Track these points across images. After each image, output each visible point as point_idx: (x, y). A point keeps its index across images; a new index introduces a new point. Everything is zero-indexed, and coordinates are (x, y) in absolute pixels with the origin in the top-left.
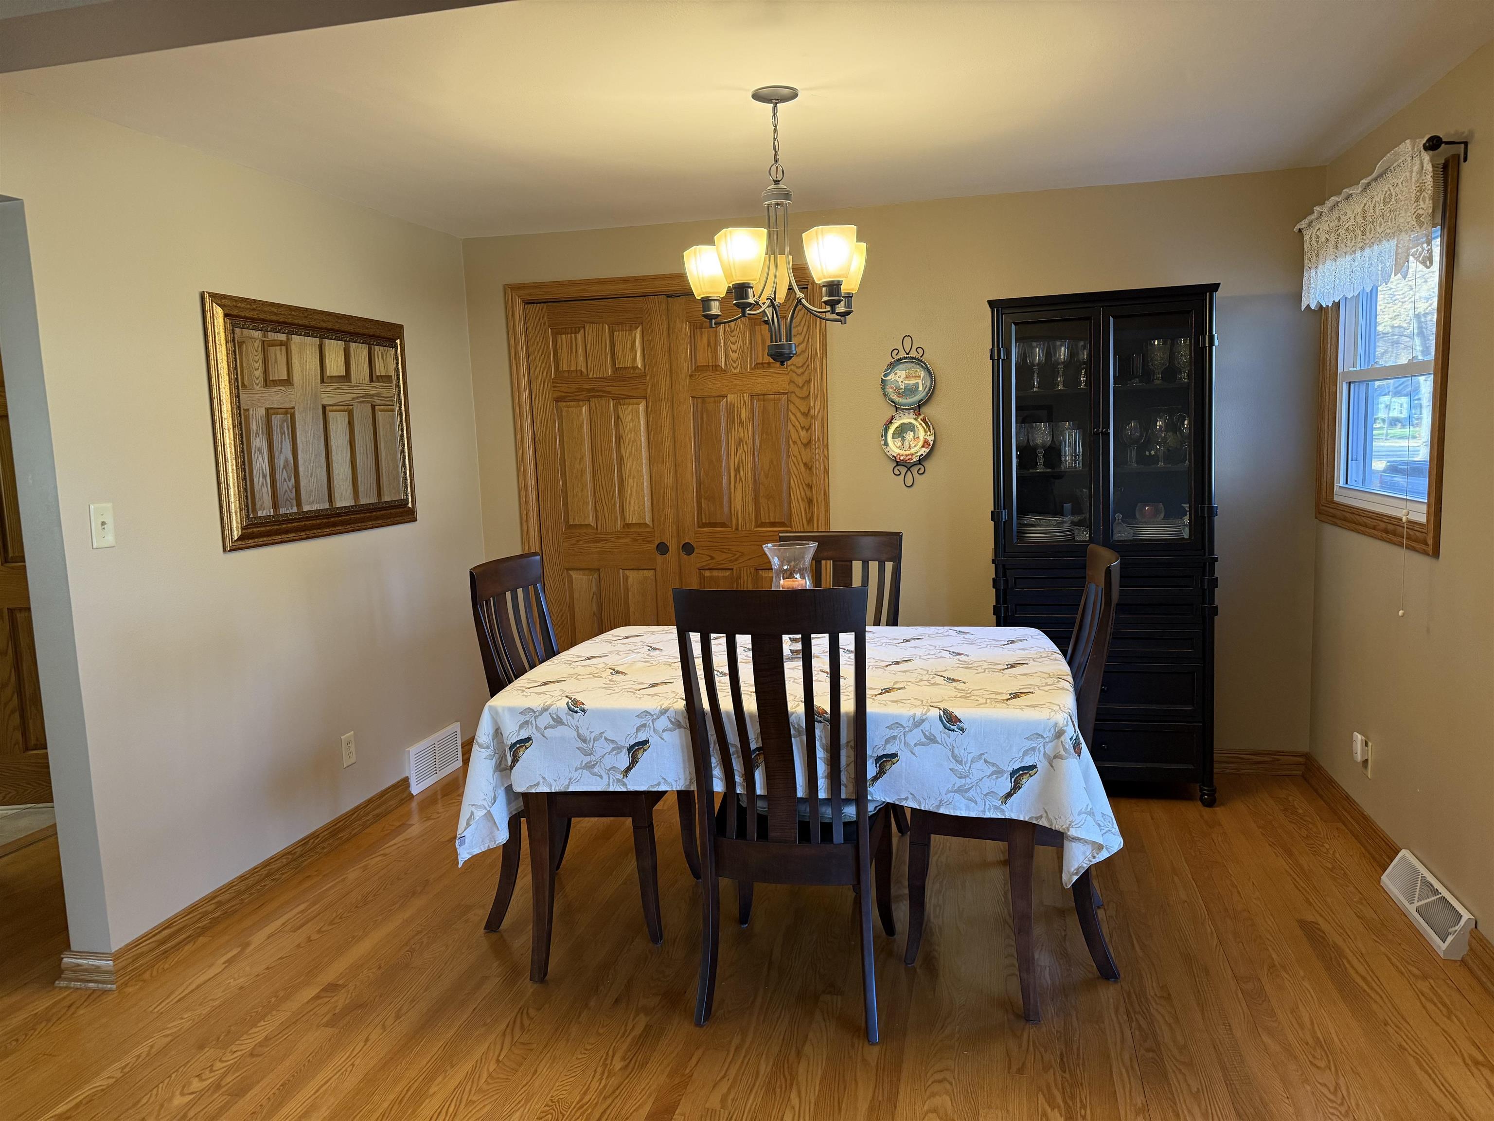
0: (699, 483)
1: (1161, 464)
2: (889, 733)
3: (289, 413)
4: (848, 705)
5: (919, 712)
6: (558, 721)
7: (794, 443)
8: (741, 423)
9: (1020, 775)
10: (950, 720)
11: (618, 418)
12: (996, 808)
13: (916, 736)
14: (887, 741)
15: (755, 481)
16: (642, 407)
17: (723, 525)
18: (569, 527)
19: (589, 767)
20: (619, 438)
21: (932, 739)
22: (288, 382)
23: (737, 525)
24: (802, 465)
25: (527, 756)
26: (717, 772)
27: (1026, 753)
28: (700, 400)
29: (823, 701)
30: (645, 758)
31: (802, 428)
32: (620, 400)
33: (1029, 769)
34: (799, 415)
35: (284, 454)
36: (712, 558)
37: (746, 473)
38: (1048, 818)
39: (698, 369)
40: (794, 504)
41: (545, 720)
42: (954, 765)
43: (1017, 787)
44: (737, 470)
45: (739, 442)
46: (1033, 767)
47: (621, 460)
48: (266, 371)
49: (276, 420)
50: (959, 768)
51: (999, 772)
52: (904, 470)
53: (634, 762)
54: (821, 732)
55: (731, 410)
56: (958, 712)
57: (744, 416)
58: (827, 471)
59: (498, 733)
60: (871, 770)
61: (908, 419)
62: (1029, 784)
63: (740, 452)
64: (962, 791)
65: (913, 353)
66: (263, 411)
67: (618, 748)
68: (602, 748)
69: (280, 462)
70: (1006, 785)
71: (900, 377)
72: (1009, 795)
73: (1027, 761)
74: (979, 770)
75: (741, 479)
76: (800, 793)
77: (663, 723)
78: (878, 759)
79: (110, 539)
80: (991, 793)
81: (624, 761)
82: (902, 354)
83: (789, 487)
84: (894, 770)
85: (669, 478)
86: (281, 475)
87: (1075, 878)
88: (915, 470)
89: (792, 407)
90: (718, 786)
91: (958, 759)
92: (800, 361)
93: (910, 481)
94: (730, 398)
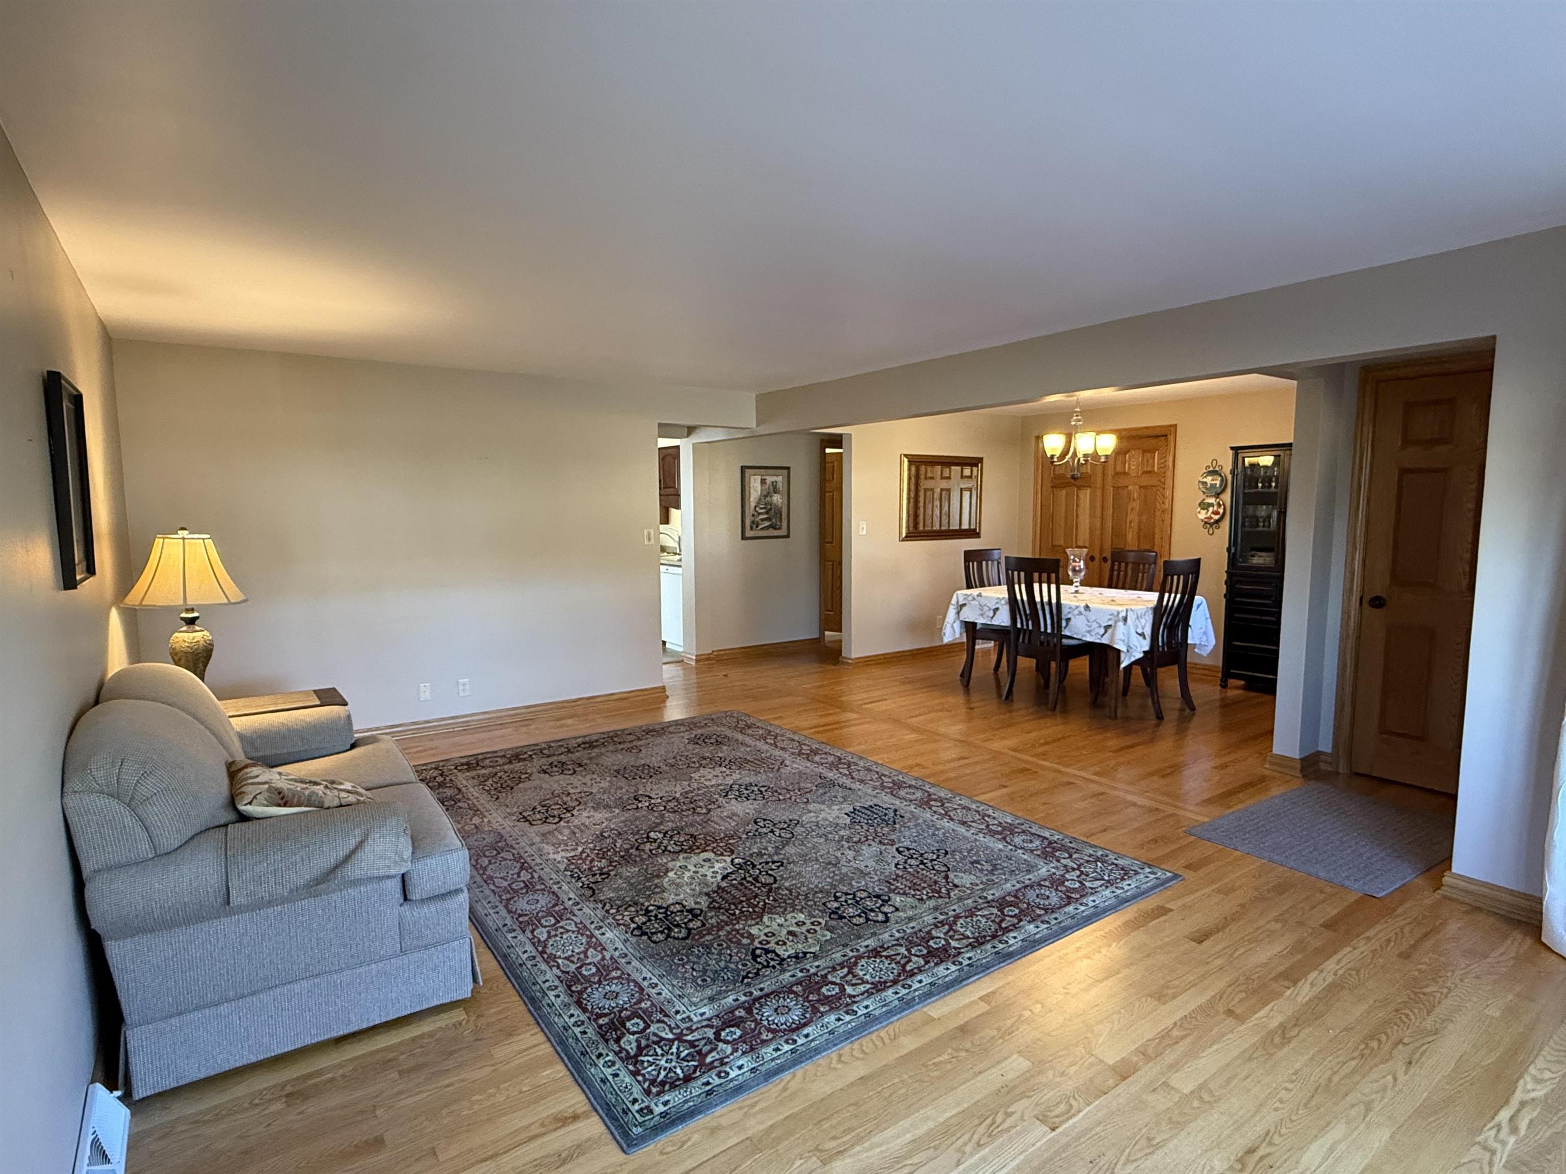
0: (1113, 528)
3: (949, 490)
4: (1054, 601)
5: (1077, 604)
6: (974, 599)
7: (1158, 510)
8: (1134, 499)
9: (1107, 627)
10: (1087, 607)
11: (1078, 496)
12: (1100, 639)
13: (1076, 612)
15: (1139, 529)
16: (1088, 491)
18: (1054, 546)
19: (982, 615)
20: (1078, 505)
21: (1080, 613)
22: (949, 478)
24: (1161, 522)
25: (964, 609)
26: (1019, 621)
28: (1116, 488)
30: (998, 613)
31: (1163, 503)
32: (1079, 488)
33: (1109, 626)
34: (1161, 496)
35: (946, 508)
37: (1135, 524)
38: (1111, 643)
39: (1117, 474)
41: (970, 598)
42: (1087, 623)
43: (1106, 632)
44: (1130, 522)
45: (1132, 509)
46: (1111, 625)
47: (1077, 515)
48: (942, 473)
49: (944, 493)
50: (1089, 624)
51: (1100, 627)
52: (1208, 526)
53: (995, 614)
54: (1047, 608)
55: (1129, 493)
56: (1090, 605)
57: (1135, 496)
58: (1172, 524)
59: (958, 602)
60: (1064, 623)
61: (1212, 500)
62: (1110, 631)
63: (1132, 514)
64: (1089, 632)
65: (1217, 469)
66: (939, 490)
67: (990, 609)
68: (986, 609)
69: (943, 512)
70: (1102, 631)
71: (1209, 480)
72: (1103, 635)
73: (1109, 623)
74: (1095, 625)
75: (1132, 527)
77: (1003, 602)
78: (1066, 620)
79: (864, 532)
80: (1098, 634)
81: (991, 614)
82: (1211, 469)
83: (1154, 531)
84: (1071, 623)
85: (1098, 524)
86: (944, 517)
88: (1212, 526)
89: (1158, 493)
90: (1019, 625)
91: (1088, 621)
92: (1162, 470)
93: (1211, 532)
94: (1130, 487)
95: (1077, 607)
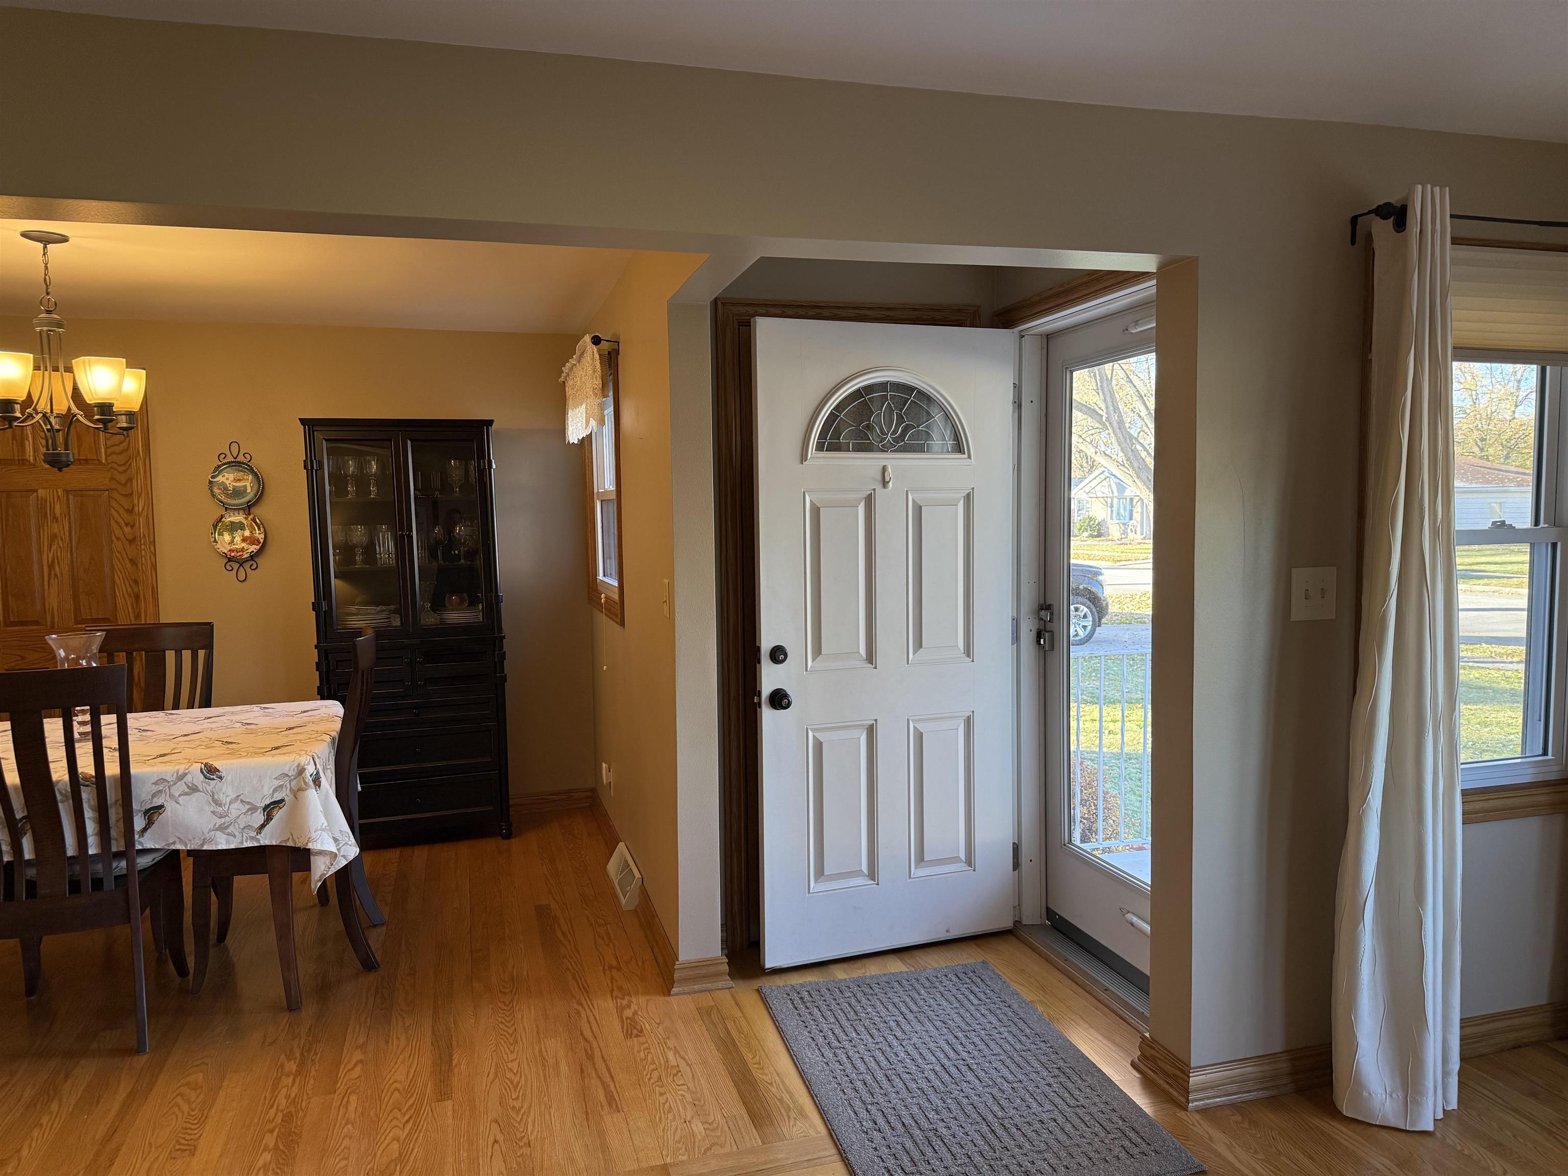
1: (462, 561)
2: (155, 788)
4: (112, 768)
5: (181, 768)
7: (118, 539)
8: (55, 519)
9: (270, 809)
10: (210, 771)
12: (252, 838)
13: (181, 787)
14: (154, 796)
15: (73, 578)
17: (36, 623)
21: (194, 789)
23: (53, 622)
24: (127, 561)
27: (275, 791)
29: (86, 765)
31: (127, 525)
33: (278, 803)
34: (122, 511)
36: (23, 658)
37: (63, 569)
38: (294, 841)
40: (120, 602)
42: (213, 807)
43: (269, 819)
44: (51, 567)
45: (53, 538)
46: (282, 801)
50: (219, 809)
51: (253, 809)
52: (236, 566)
54: (88, 796)
55: (42, 505)
57: (58, 510)
58: (154, 567)
60: (139, 823)
61: (238, 518)
62: (279, 815)
63: (54, 548)
64: (222, 828)
65: (241, 458)
70: (260, 818)
71: (228, 478)
72: (263, 826)
73: (277, 797)
74: (236, 809)
75: (56, 575)
76: (71, 851)
78: (146, 812)
80: (248, 827)
82: (230, 459)
83: (113, 582)
87: (319, 884)
88: (247, 565)
89: (114, 503)
91: (218, 803)
92: (121, 459)
93: (242, 576)
94: (41, 492)
95: (181, 777)
